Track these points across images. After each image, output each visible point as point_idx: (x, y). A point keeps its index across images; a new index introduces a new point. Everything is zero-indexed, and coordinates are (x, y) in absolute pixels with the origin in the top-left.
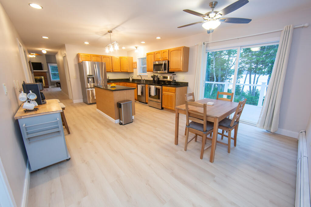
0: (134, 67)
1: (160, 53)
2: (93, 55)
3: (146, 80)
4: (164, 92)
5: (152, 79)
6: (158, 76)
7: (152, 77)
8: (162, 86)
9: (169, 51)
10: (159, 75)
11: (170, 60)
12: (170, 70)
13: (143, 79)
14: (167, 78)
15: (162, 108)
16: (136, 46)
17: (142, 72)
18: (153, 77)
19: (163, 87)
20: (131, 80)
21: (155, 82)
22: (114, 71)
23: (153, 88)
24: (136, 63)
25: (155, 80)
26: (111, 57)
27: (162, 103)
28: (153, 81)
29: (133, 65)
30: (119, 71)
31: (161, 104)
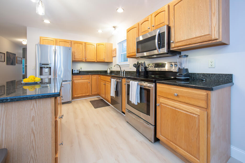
0: (113, 56)
1: (150, 19)
2: (60, 39)
3: (126, 72)
4: (160, 100)
5: (135, 69)
6: (144, 63)
7: (135, 65)
8: (155, 82)
9: (169, 6)
10: (147, 62)
11: (171, 25)
12: (173, 46)
13: (123, 70)
14: (163, 65)
15: (157, 140)
16: (115, 25)
17: (122, 60)
18: (137, 66)
19: (158, 85)
20: (109, 72)
21: (139, 75)
22: (87, 60)
23: (134, 86)
24: (115, 50)
25: (140, 70)
26: (85, 43)
27: (155, 126)
28: (137, 73)
29: (112, 53)
30: (94, 60)
31: (153, 128)
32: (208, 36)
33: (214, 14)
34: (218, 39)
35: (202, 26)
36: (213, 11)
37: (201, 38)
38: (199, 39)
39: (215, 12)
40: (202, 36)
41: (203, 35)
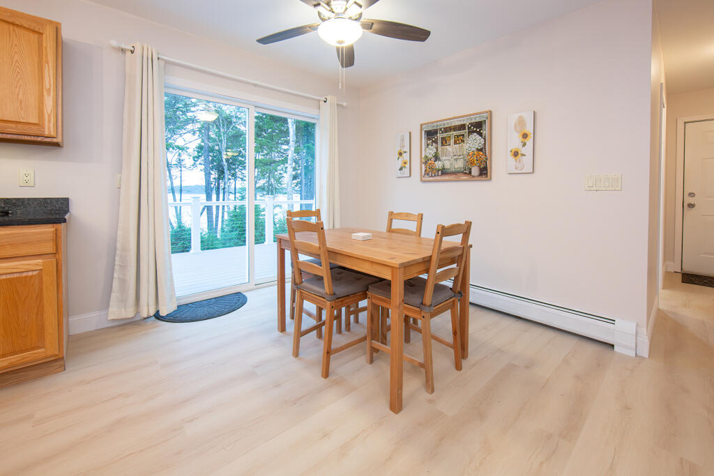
32: (34, 127)
33: (49, 91)
34: (54, 138)
35: (21, 101)
36: (47, 84)
37: (20, 126)
38: (13, 125)
39: (50, 89)
40: (20, 122)
41: (22, 121)
